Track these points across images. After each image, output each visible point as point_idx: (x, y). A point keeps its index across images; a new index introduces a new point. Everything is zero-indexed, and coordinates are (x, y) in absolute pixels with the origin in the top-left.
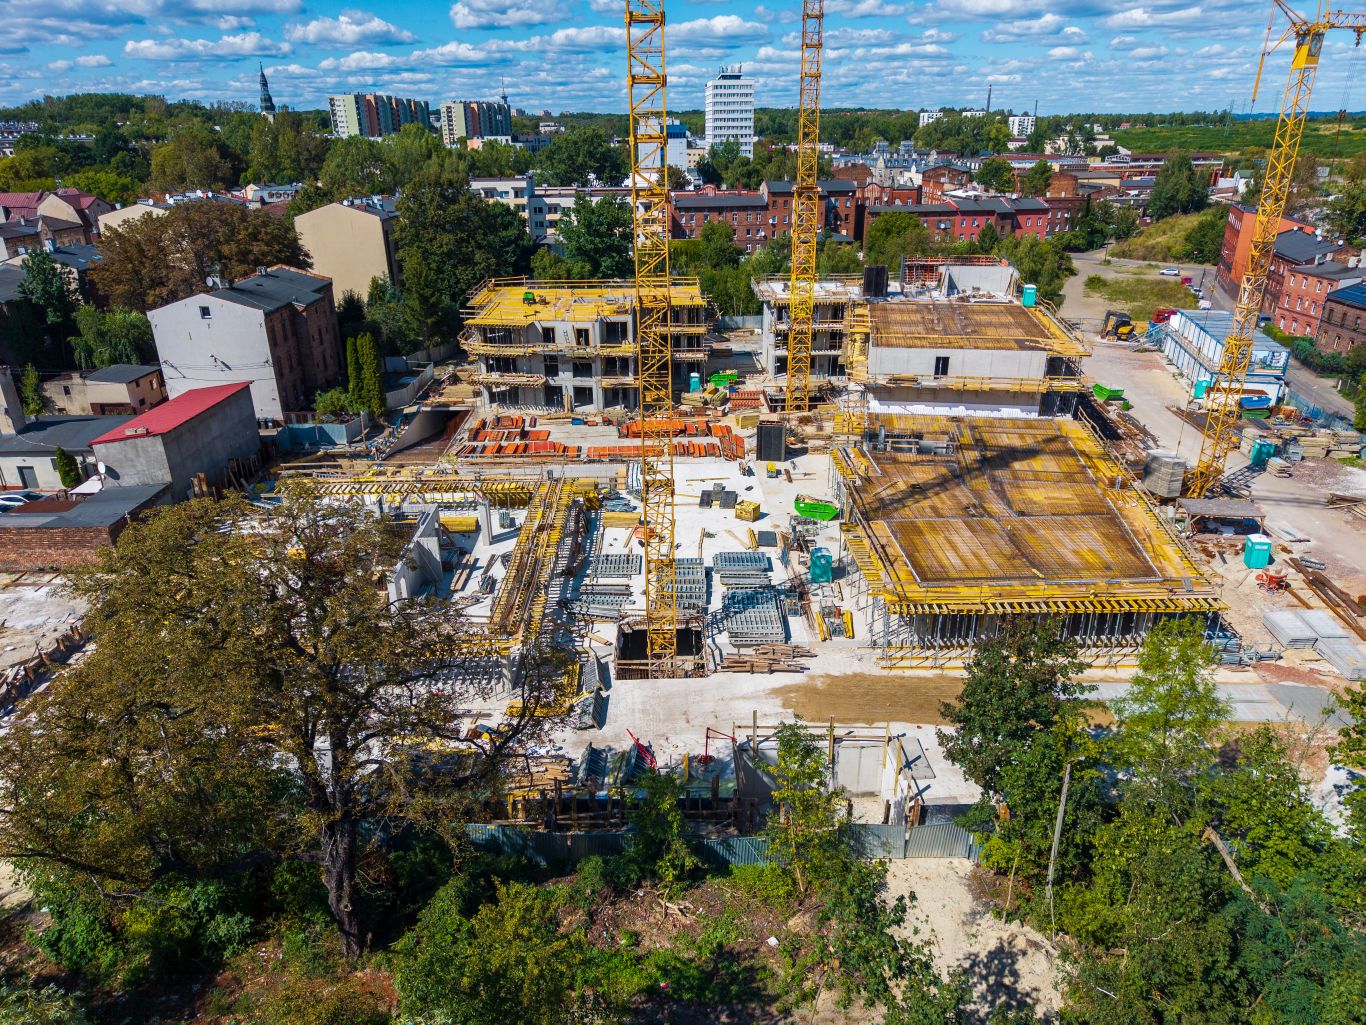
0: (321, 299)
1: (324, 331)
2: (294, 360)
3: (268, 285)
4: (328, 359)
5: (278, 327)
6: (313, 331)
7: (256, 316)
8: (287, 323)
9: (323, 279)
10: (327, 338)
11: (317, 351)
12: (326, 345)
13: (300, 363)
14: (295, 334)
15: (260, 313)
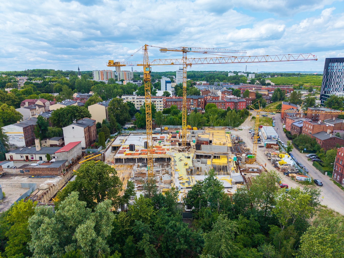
0: (94, 125)
1: (94, 130)
5: (86, 130)
6: (92, 131)
7: (82, 129)
9: (94, 120)
11: (92, 135)
12: (94, 133)
13: (89, 137)
14: (89, 131)
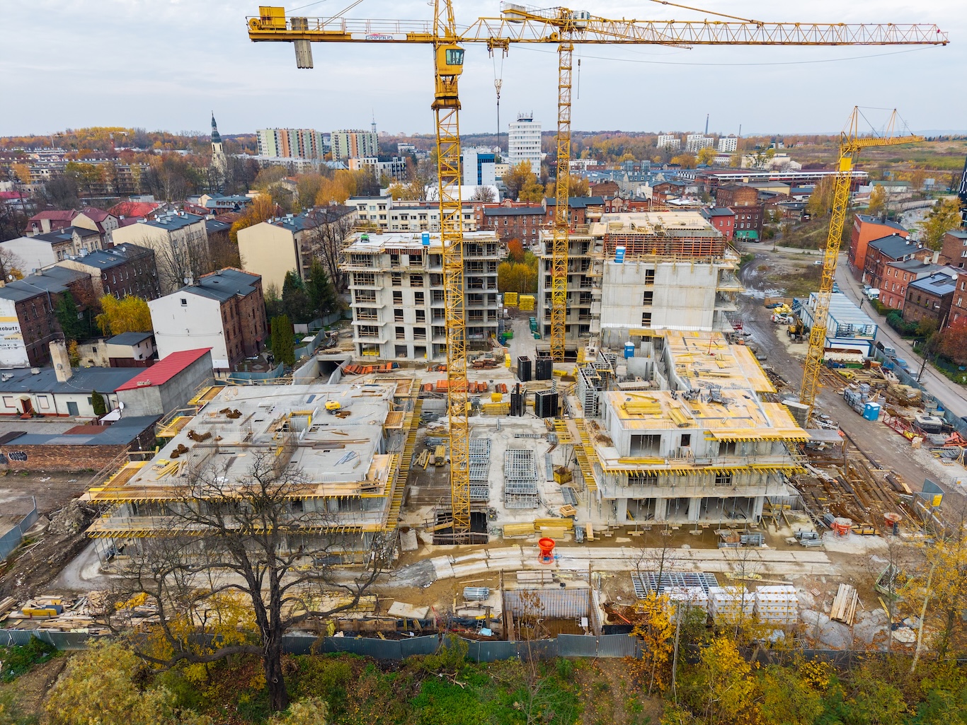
0: (256, 290)
1: (256, 310)
2: (237, 330)
3: (222, 282)
4: (259, 328)
5: (228, 310)
6: (249, 311)
7: (215, 305)
8: (234, 307)
9: (256, 276)
10: (258, 314)
11: (251, 324)
12: (257, 319)
13: (241, 332)
14: (238, 313)
15: (218, 302)
